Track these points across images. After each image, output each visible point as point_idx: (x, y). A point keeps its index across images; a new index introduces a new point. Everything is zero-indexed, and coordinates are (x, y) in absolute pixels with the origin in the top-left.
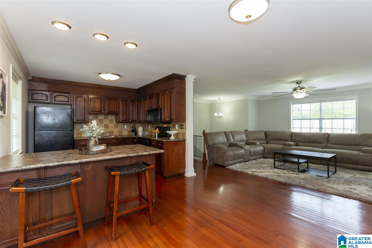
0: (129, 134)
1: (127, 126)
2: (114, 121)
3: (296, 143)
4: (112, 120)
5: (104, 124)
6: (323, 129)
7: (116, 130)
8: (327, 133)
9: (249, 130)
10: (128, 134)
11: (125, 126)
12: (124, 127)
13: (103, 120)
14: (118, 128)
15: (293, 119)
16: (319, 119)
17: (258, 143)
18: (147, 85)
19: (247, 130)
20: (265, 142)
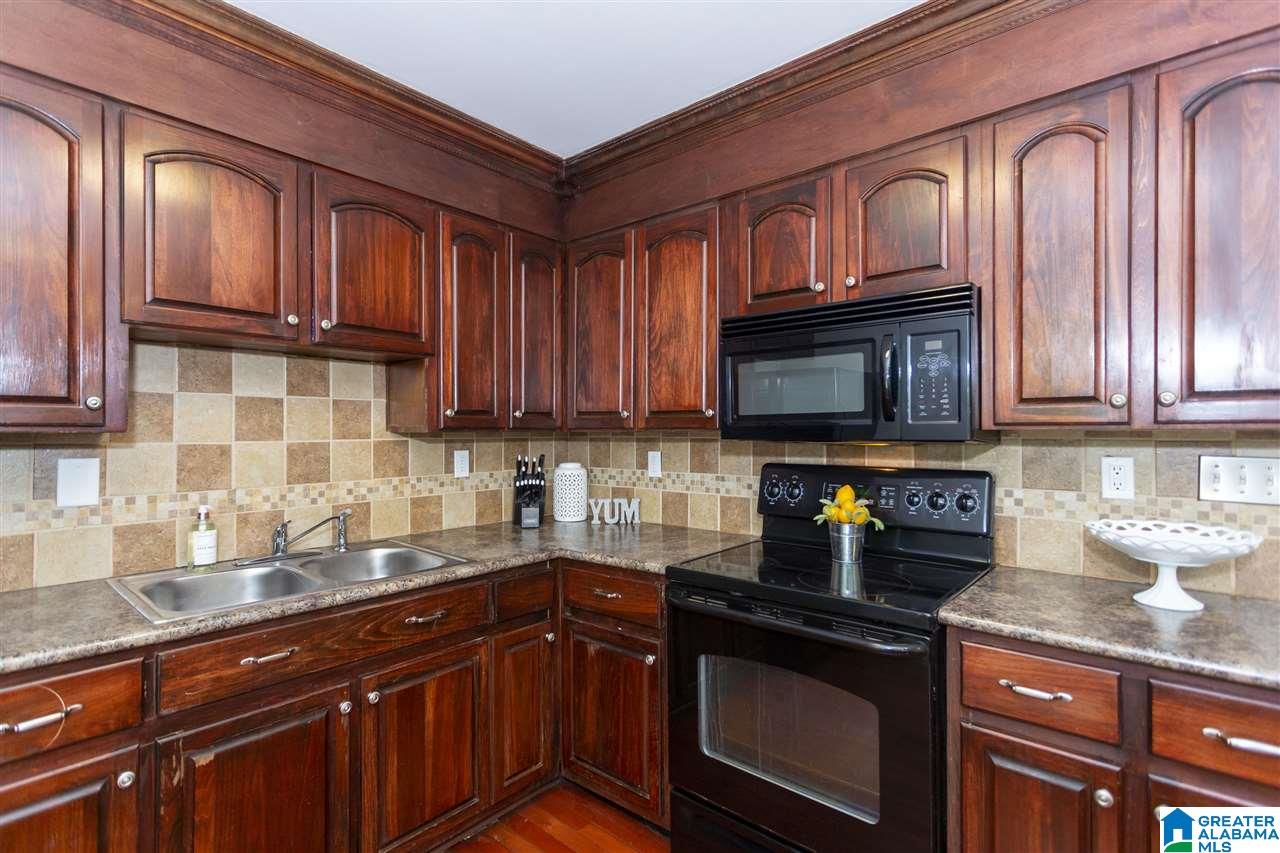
0: (485, 522)
1: (471, 453)
2: (377, 418)
4: (363, 409)
5: (286, 441)
7: (385, 491)
10: (480, 515)
11: (457, 454)
12: (449, 468)
13: (279, 402)
14: (402, 471)
18: (673, 120)
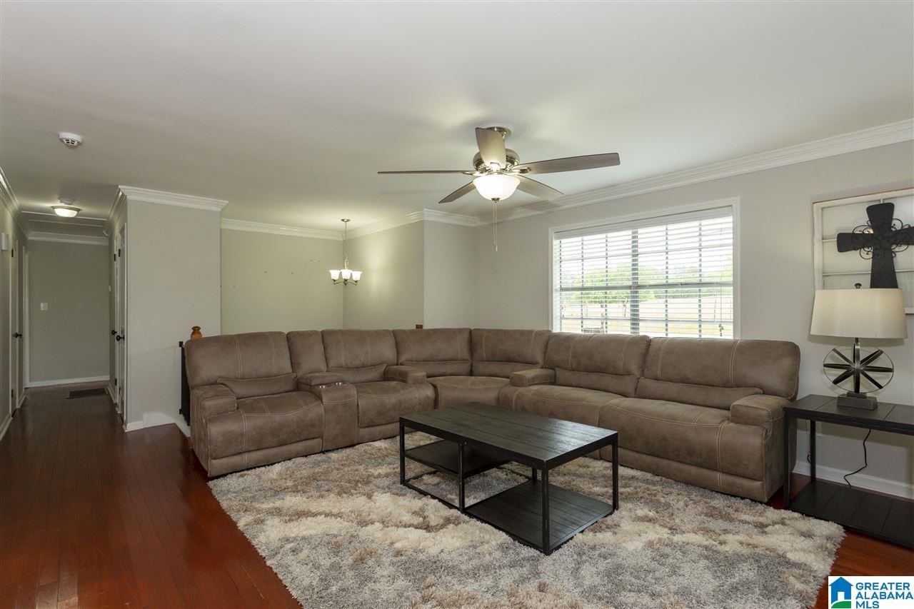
3: (552, 371)
6: (641, 323)
8: (645, 338)
9: (425, 328)
15: (562, 289)
16: (629, 287)
17: (421, 374)
19: (421, 326)
20: (465, 367)
